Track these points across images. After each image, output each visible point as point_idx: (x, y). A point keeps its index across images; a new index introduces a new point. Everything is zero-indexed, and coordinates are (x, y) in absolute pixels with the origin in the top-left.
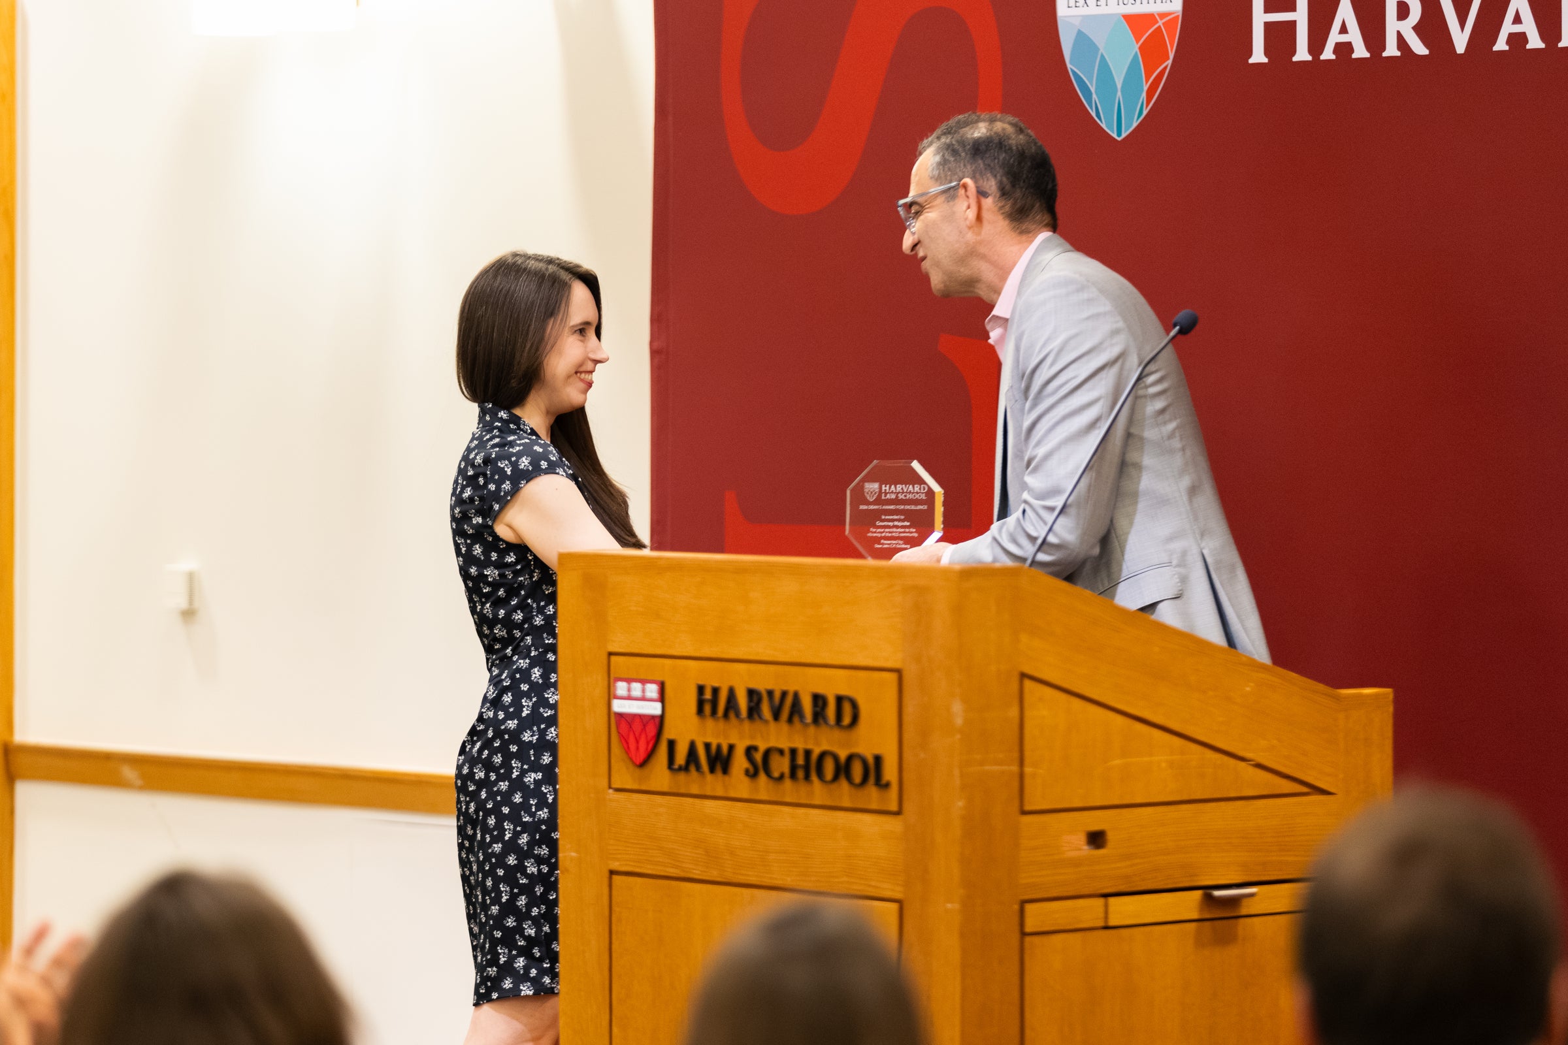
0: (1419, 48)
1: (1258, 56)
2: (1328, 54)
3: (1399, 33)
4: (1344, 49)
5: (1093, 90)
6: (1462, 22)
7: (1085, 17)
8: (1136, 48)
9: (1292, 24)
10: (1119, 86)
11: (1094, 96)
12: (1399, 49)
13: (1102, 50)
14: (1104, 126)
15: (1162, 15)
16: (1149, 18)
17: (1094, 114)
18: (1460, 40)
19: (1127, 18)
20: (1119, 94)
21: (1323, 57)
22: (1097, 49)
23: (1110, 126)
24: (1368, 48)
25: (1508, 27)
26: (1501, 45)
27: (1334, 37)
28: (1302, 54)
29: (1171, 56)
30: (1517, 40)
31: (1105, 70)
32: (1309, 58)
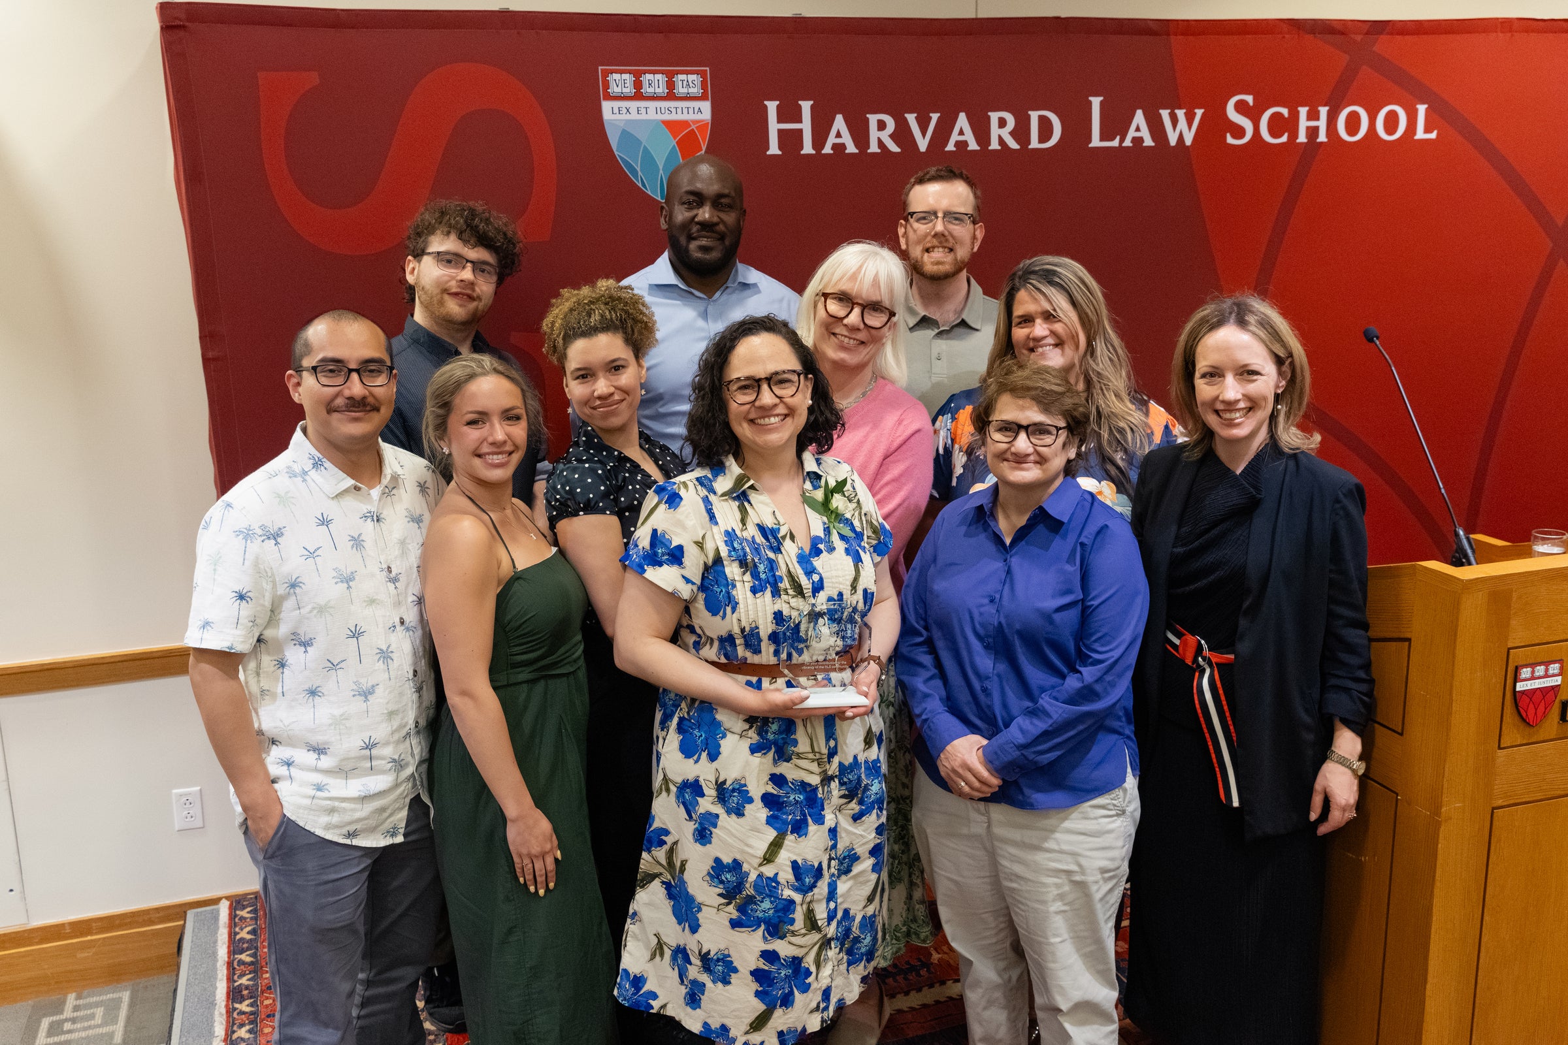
0: (894, 148)
1: (774, 149)
2: (827, 150)
3: (879, 138)
4: (839, 148)
5: (638, 169)
6: (924, 134)
7: (628, 121)
8: (674, 142)
9: (801, 131)
10: (661, 167)
11: (640, 173)
12: (879, 147)
13: (644, 143)
14: (649, 193)
15: (695, 122)
16: (685, 124)
17: (640, 185)
18: (923, 144)
19: (667, 124)
20: (661, 172)
21: (823, 152)
22: (641, 143)
23: (655, 192)
24: (856, 146)
25: (955, 137)
26: (950, 147)
27: (832, 140)
28: (808, 149)
29: (704, 149)
30: (961, 145)
31: (648, 158)
32: (814, 152)
